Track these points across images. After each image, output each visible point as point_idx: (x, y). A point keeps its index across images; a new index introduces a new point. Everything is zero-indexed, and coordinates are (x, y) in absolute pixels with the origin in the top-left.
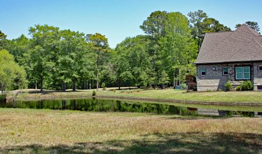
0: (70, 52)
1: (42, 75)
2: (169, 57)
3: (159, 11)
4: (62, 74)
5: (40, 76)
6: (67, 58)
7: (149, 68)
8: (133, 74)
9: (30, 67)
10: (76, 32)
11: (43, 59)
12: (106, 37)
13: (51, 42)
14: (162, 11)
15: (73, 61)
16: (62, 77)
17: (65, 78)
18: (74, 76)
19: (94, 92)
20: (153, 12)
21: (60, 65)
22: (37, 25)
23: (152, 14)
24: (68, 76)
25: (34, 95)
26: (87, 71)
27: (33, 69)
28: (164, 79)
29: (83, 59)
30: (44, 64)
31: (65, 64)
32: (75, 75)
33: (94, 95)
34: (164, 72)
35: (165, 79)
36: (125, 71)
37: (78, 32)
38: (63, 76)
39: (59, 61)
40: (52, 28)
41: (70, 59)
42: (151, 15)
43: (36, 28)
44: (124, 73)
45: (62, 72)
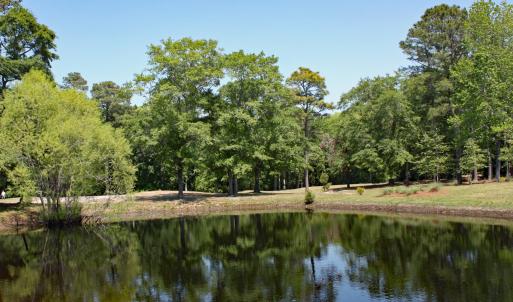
0: (246, 100)
1: (179, 155)
2: (484, 104)
3: (444, 5)
4: (228, 154)
5: (176, 158)
6: (240, 114)
7: (431, 136)
8: (380, 154)
9: (151, 136)
10: (257, 54)
11: (180, 117)
12: (321, 76)
13: (197, 75)
14: (450, 5)
15: (253, 121)
16: (229, 161)
17: (235, 163)
18: (257, 158)
19: (309, 195)
20: (429, 7)
21: (222, 131)
22: (166, 40)
23: (428, 12)
24: (242, 156)
25: (160, 204)
26: (287, 148)
27: (155, 143)
28: (474, 159)
29: (276, 119)
30: (181, 128)
31: (235, 130)
32: (259, 154)
33: (309, 201)
34: (471, 143)
35: (476, 158)
36: (363, 148)
37: (262, 53)
38: (231, 159)
39: (220, 122)
40: (202, 45)
41: (246, 116)
42: (426, 16)
43: (163, 46)
44: (362, 152)
45: (228, 148)
